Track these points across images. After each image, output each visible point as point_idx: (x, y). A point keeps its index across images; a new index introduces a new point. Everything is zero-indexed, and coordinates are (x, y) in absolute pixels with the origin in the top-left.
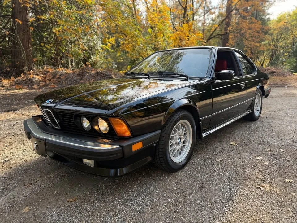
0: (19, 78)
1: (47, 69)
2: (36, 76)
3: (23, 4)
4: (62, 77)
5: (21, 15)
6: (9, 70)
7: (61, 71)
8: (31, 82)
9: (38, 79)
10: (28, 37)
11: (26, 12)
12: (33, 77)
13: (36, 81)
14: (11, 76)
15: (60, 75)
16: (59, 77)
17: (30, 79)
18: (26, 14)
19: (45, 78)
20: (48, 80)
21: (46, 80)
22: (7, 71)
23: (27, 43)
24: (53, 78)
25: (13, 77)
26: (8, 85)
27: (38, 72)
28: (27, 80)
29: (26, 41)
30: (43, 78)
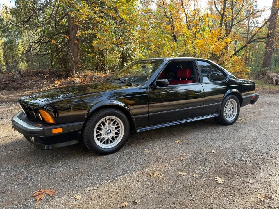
0: (67, 80)
1: (88, 73)
2: (78, 79)
3: (73, 23)
4: (96, 80)
5: (74, 31)
6: (62, 73)
7: (97, 75)
8: (73, 83)
9: (79, 81)
10: (77, 48)
11: (77, 28)
12: (75, 80)
13: (77, 82)
14: (62, 78)
15: (96, 78)
16: (94, 80)
17: (73, 81)
18: (77, 30)
19: (84, 80)
20: (87, 82)
21: (85, 82)
22: (61, 74)
23: (77, 52)
24: (90, 80)
25: (63, 79)
26: (57, 85)
27: (80, 76)
28: (71, 82)
29: (76, 51)
30: (83, 81)
